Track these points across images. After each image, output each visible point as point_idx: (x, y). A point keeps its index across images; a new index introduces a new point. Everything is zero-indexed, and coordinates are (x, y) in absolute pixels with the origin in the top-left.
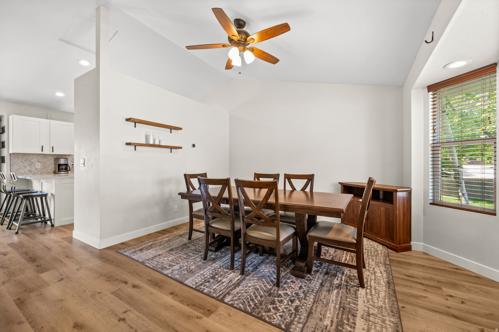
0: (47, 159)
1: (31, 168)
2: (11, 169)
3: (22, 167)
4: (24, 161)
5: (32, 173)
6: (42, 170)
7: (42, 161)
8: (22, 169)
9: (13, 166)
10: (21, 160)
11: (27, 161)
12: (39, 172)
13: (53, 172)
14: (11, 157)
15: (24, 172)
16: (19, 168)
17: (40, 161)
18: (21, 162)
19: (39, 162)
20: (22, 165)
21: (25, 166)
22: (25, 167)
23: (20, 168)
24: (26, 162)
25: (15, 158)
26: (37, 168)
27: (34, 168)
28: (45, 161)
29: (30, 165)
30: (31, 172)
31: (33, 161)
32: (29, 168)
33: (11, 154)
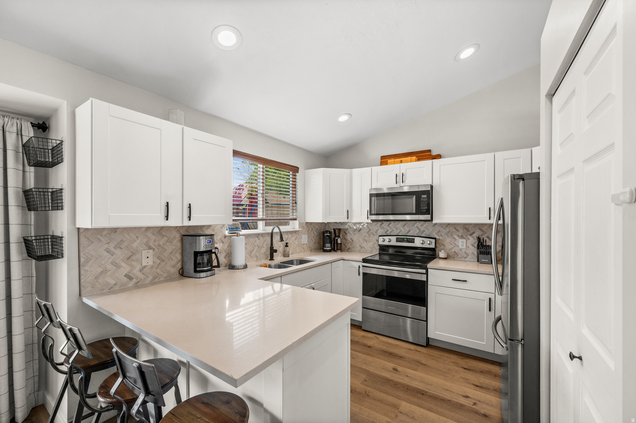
0: (165, 239)
1: (132, 266)
2: (82, 277)
3: (109, 267)
4: (115, 248)
5: (134, 281)
6: (154, 269)
7: (156, 244)
8: (110, 272)
9: (86, 268)
10: (106, 246)
11: (122, 246)
12: (148, 277)
13: (178, 273)
14: (81, 237)
15: (114, 282)
16: (101, 269)
17: (151, 244)
18: (108, 251)
19: (150, 248)
20: (110, 260)
21: (117, 262)
22: (117, 266)
23: (104, 272)
24: (118, 252)
25: (92, 242)
26: (145, 267)
27: (138, 267)
28: (161, 243)
29: (128, 259)
30: (130, 278)
31: (135, 245)
32: (125, 269)
33: (81, 231)
